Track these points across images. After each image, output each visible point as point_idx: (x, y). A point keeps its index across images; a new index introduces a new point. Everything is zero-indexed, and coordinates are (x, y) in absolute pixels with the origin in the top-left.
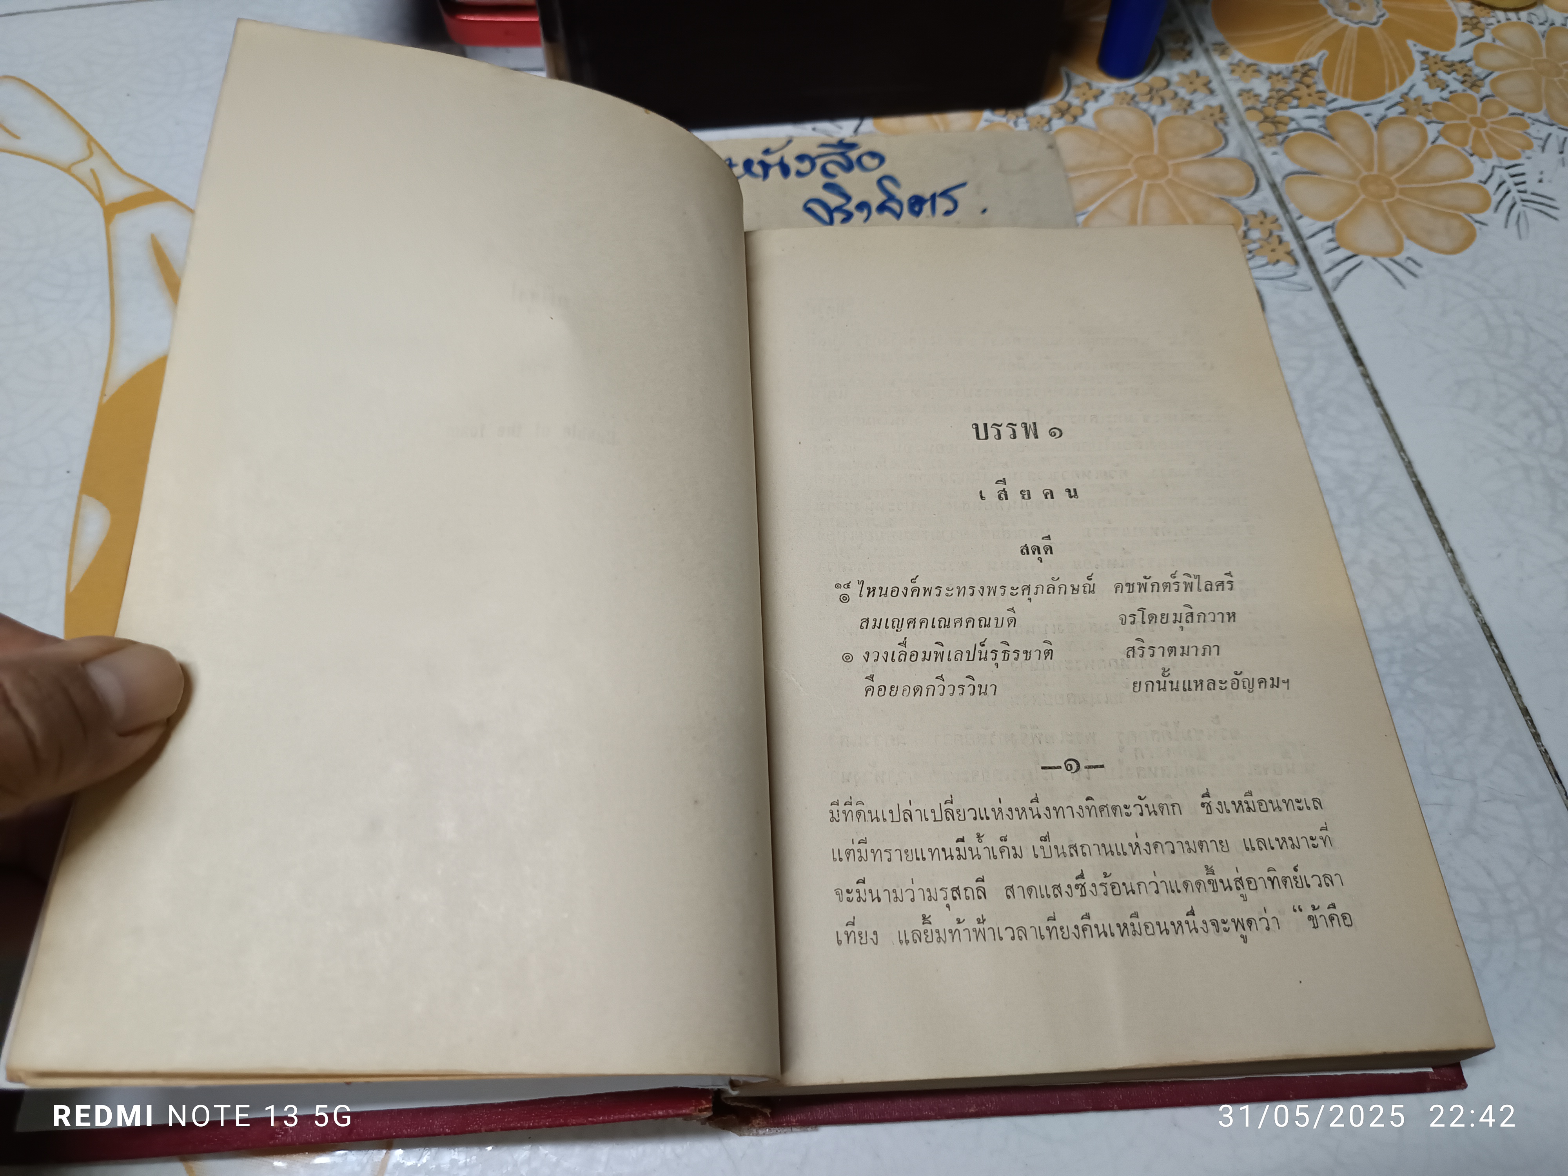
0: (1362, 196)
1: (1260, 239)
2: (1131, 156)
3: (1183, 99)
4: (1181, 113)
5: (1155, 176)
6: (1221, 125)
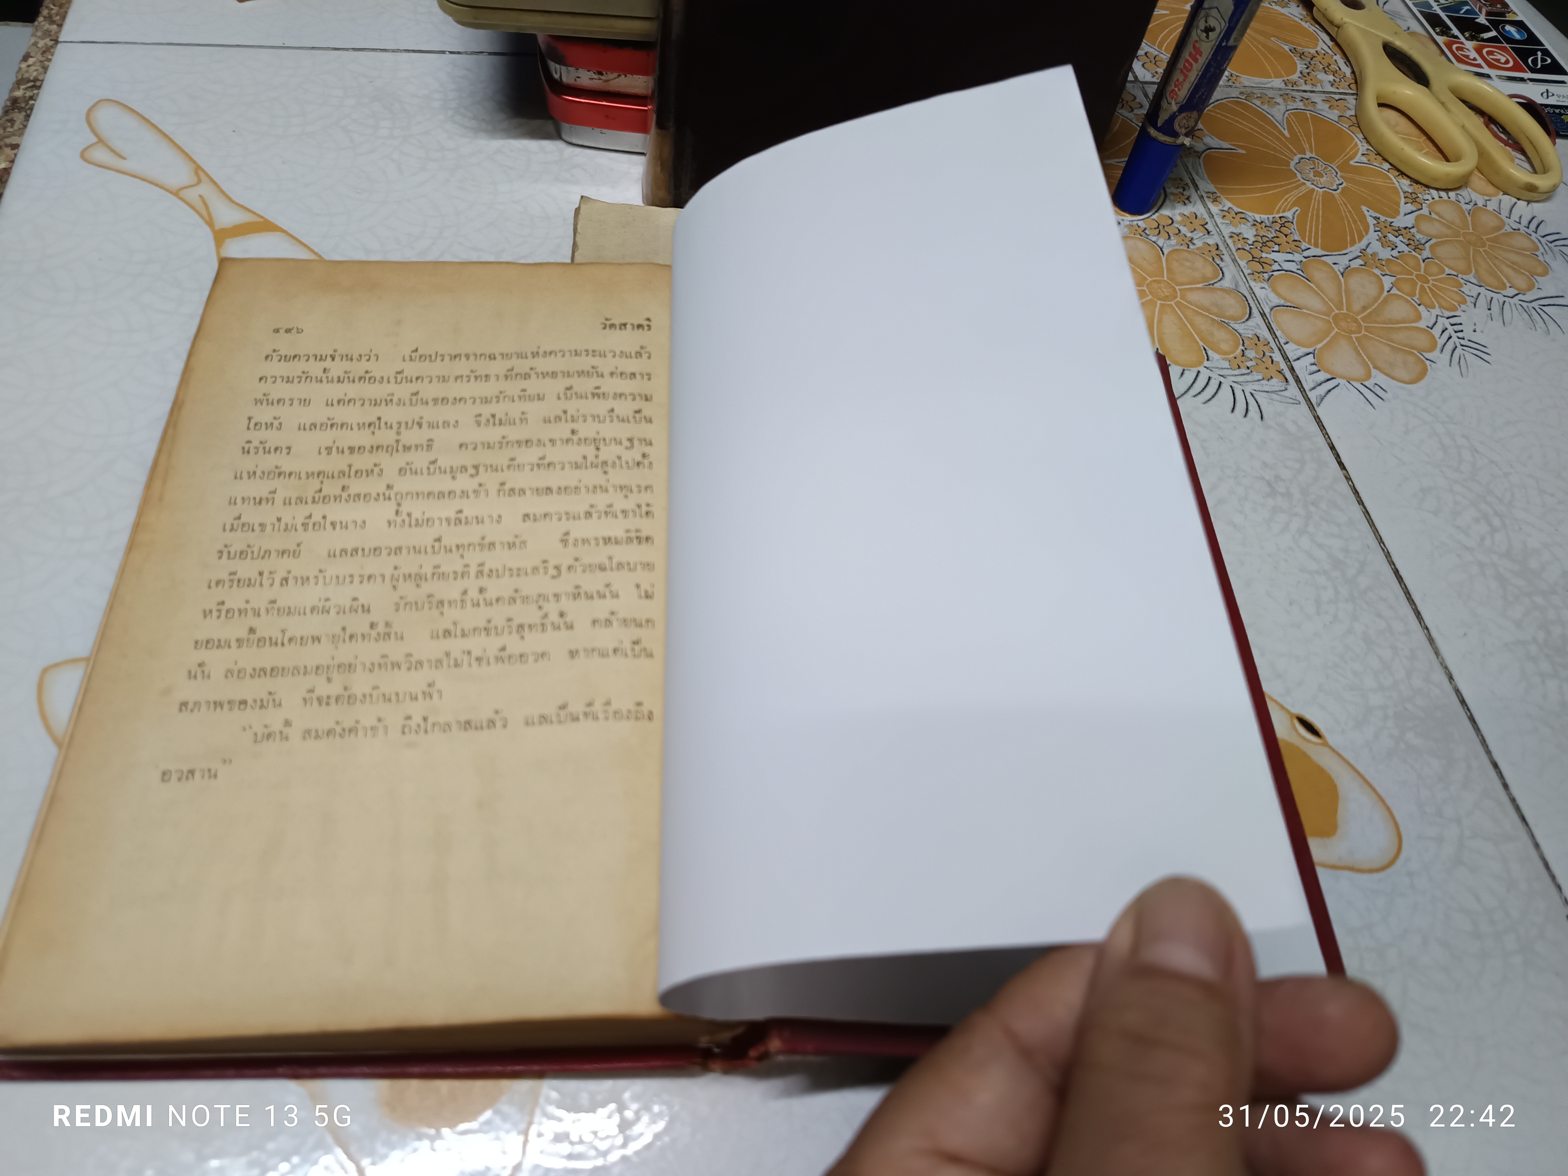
0: (1336, 330)
1: (1255, 358)
2: (1145, 279)
3: (1185, 236)
4: (1183, 247)
5: (1166, 298)
6: (1218, 261)
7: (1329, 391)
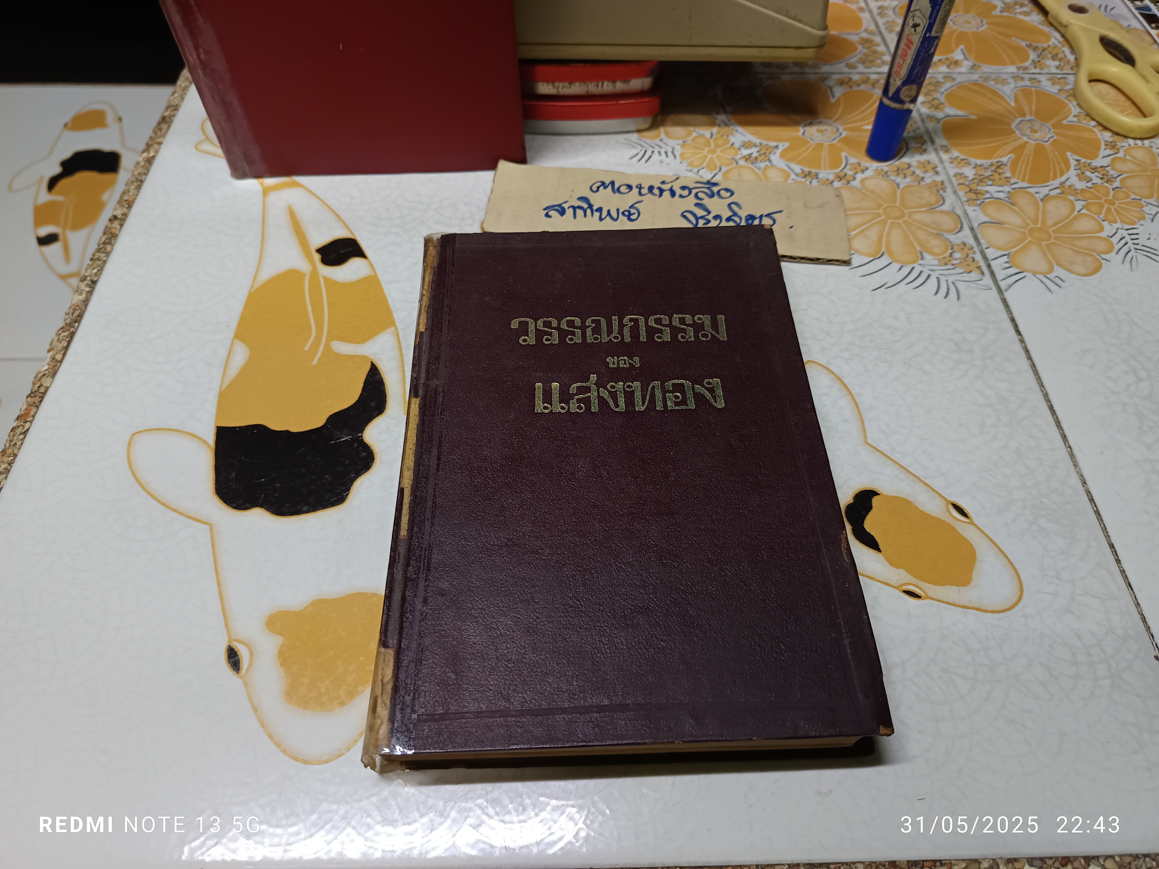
0: (1029, 239)
1: (960, 258)
2: (881, 205)
3: (918, 176)
4: (916, 183)
5: (896, 218)
6: (941, 192)
7: (1017, 281)
